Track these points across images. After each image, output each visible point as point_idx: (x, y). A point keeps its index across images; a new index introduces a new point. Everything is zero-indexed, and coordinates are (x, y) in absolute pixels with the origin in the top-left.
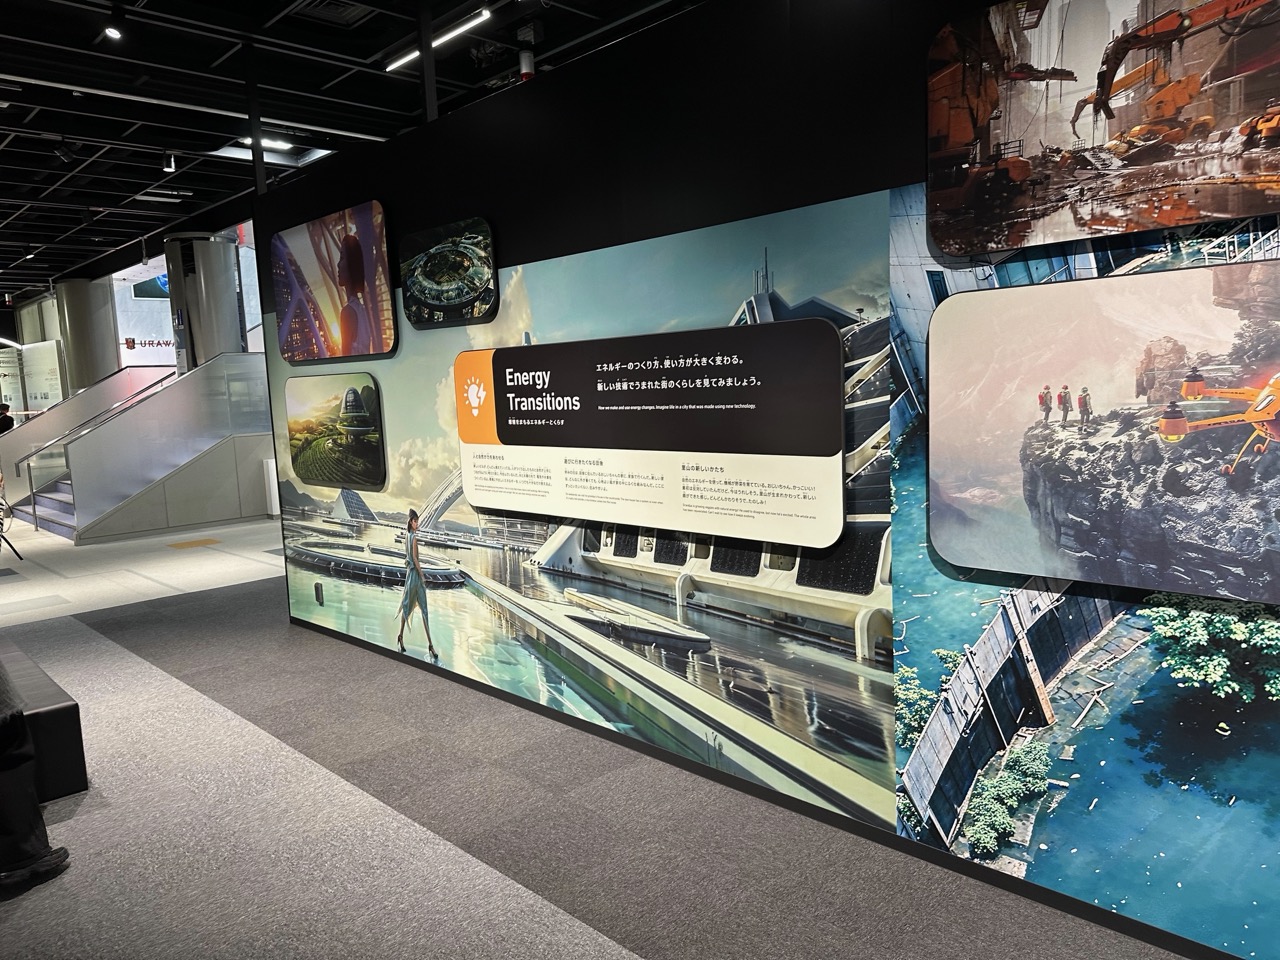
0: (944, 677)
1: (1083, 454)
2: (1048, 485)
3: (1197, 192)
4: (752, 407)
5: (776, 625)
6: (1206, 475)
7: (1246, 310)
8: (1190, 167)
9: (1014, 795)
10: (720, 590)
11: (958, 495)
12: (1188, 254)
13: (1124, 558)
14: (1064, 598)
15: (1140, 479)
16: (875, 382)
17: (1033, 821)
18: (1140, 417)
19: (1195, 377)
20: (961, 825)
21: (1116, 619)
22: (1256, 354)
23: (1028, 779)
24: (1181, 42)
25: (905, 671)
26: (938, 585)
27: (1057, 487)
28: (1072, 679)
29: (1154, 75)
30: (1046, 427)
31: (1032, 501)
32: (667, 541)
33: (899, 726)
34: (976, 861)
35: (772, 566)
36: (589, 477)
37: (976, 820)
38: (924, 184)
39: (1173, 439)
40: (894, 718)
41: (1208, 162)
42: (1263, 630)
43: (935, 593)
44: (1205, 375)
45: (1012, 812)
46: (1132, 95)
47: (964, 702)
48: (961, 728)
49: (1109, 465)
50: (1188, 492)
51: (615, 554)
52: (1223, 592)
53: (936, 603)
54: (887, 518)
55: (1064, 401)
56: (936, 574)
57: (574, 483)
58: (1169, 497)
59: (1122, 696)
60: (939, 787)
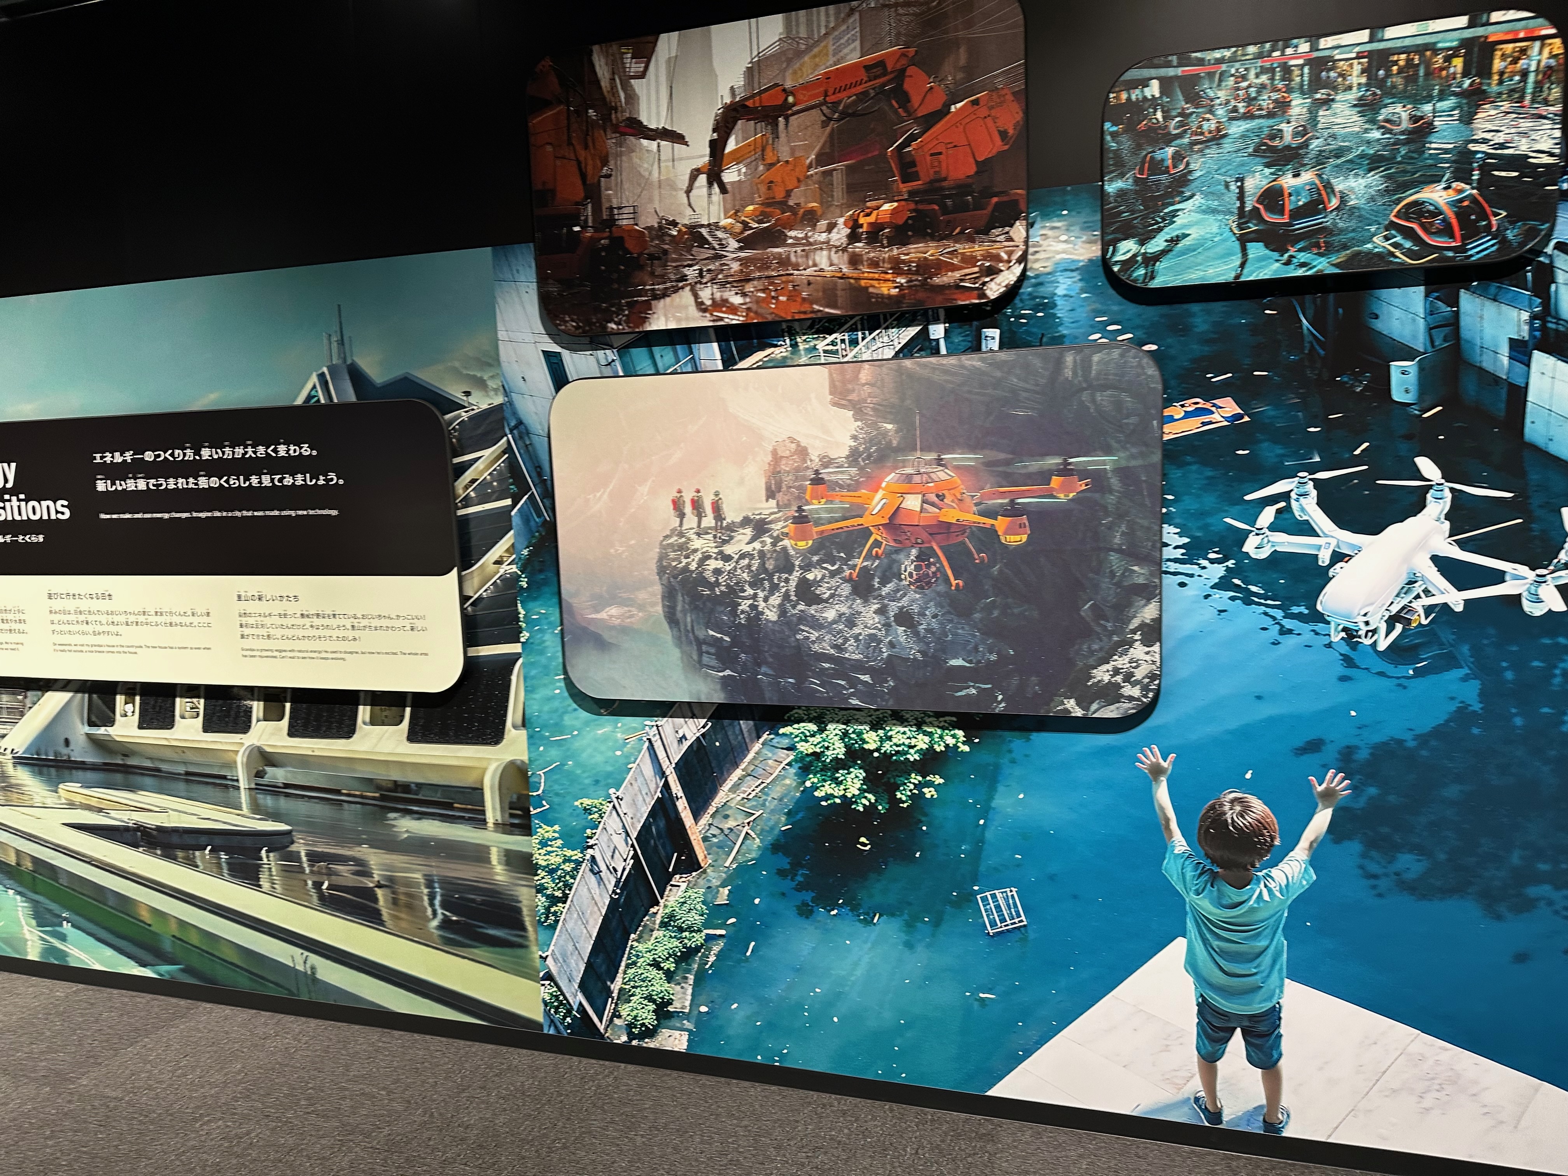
0: (589, 831)
1: (719, 564)
2: (687, 599)
3: (809, 284)
4: (334, 513)
5: (383, 798)
6: (834, 582)
7: (859, 412)
8: (802, 256)
9: (670, 956)
10: (303, 761)
11: (593, 616)
12: (806, 350)
13: (764, 674)
14: (710, 724)
15: (774, 588)
16: (491, 482)
17: (691, 982)
18: (770, 522)
19: (818, 481)
20: (616, 1004)
21: (761, 740)
22: (869, 456)
23: (684, 934)
24: (787, 119)
25: (545, 831)
26: (577, 723)
27: (697, 603)
28: (722, 813)
29: (763, 150)
30: (681, 535)
31: (672, 619)
32: (220, 702)
33: (541, 900)
34: (635, 1043)
35: (373, 722)
36: (91, 618)
37: (633, 995)
38: (531, 245)
39: (802, 545)
40: (534, 890)
41: (818, 252)
42: (891, 737)
43: (576, 733)
44: (826, 477)
45: (669, 976)
46: (744, 170)
47: (612, 857)
48: (611, 888)
49: (745, 575)
50: (817, 600)
51: (140, 727)
52: (855, 702)
53: (577, 744)
54: (516, 648)
55: (697, 505)
56: (575, 710)
57: (66, 628)
58: (801, 607)
59: (771, 823)
60: (589, 965)
